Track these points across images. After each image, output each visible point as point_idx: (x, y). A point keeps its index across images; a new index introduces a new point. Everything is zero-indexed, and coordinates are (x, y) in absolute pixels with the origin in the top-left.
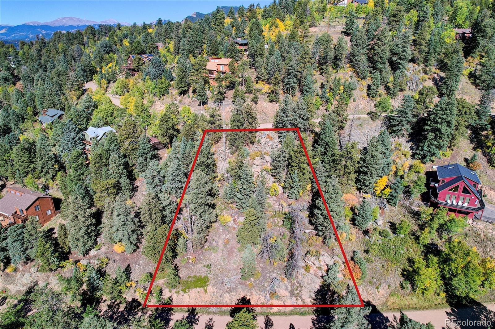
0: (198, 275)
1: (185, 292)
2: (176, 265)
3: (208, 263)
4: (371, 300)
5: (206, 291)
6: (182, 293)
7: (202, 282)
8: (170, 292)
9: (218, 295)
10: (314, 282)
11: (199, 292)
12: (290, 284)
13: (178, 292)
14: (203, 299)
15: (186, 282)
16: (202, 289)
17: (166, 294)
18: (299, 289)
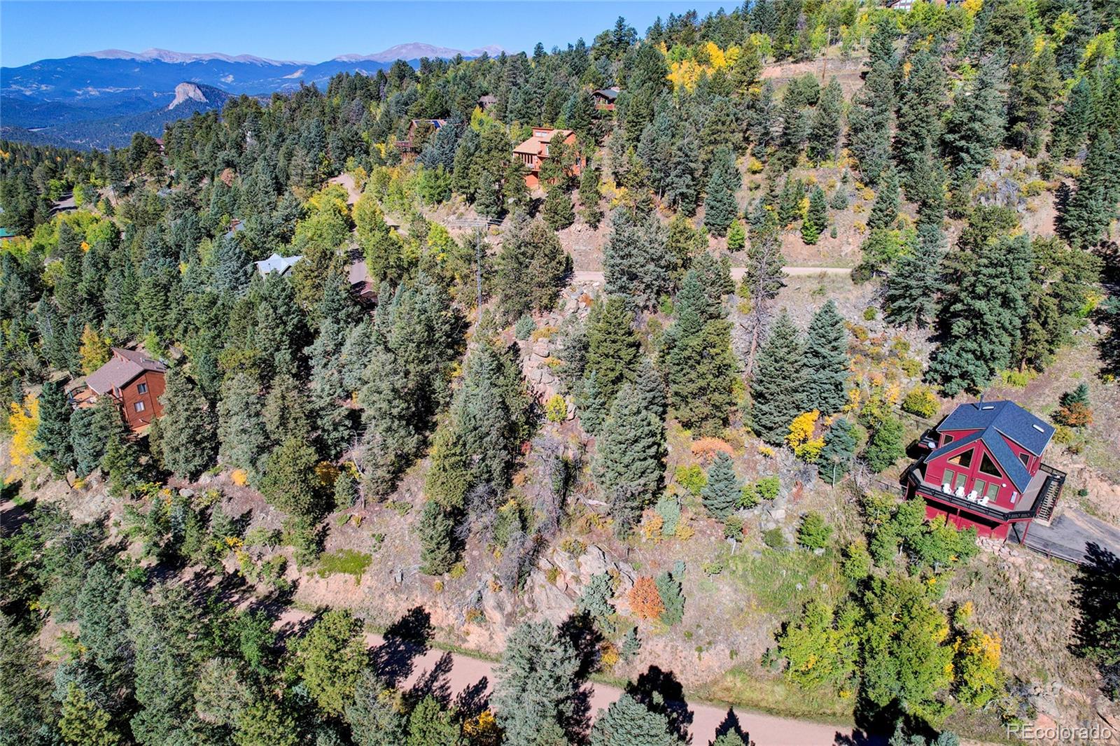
0: (356, 550)
1: (323, 576)
2: (328, 524)
3: (383, 531)
4: (676, 672)
5: (358, 582)
6: (317, 577)
7: (357, 564)
8: (300, 571)
9: (377, 594)
10: (561, 607)
11: (346, 581)
12: (512, 600)
13: (311, 575)
14: (349, 595)
15: (332, 558)
16: (353, 577)
17: (292, 573)
18: (529, 614)
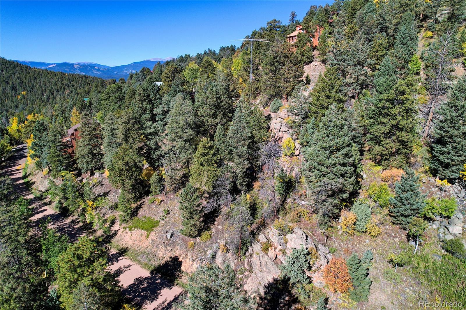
0: (153, 217)
1: (130, 230)
2: (144, 202)
3: (171, 208)
5: (148, 236)
6: (127, 230)
7: (150, 226)
8: (120, 225)
9: (156, 244)
11: (142, 234)
13: (125, 228)
14: (141, 244)
15: (139, 221)
16: (146, 232)
17: (116, 227)
